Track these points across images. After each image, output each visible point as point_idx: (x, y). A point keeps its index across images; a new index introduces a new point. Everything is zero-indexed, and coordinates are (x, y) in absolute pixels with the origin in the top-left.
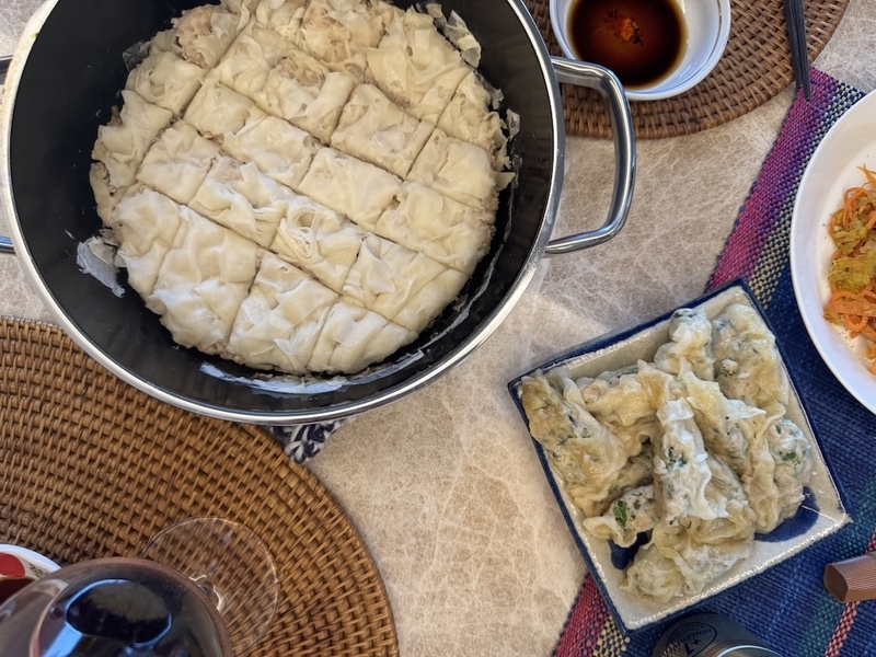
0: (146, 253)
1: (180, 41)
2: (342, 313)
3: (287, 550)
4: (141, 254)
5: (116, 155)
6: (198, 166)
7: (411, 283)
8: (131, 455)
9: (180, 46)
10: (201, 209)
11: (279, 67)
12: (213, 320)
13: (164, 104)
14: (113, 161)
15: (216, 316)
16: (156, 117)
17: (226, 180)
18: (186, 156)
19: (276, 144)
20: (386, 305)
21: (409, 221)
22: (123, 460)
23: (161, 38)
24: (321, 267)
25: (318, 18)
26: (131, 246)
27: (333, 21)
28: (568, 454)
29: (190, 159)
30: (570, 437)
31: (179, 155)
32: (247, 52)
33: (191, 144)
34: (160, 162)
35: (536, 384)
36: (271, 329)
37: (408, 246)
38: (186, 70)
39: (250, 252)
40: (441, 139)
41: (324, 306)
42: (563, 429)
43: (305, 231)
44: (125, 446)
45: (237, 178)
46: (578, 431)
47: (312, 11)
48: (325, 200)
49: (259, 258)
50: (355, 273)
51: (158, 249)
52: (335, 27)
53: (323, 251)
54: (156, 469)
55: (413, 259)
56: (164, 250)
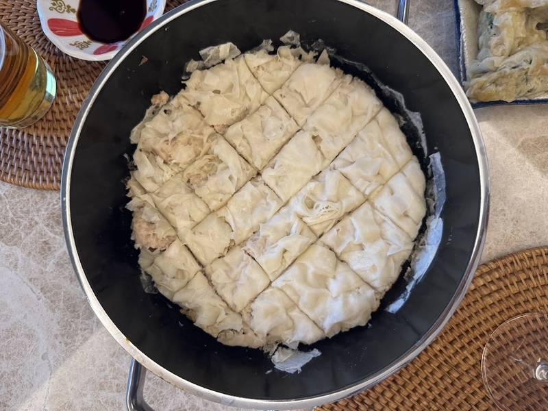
0: (294, 324)
1: (153, 247)
2: (384, 202)
3: (526, 301)
4: (293, 328)
5: (218, 321)
6: (246, 265)
7: (380, 146)
8: (423, 388)
9: (155, 249)
10: (278, 274)
11: (195, 186)
12: (358, 293)
13: (192, 275)
14: (222, 324)
15: (357, 290)
16: (199, 283)
17: (264, 248)
18: (236, 271)
19: (249, 206)
20: (389, 169)
21: (333, 134)
22: (424, 395)
23: (143, 261)
24: (345, 205)
25: (168, 148)
26: (286, 332)
27: (174, 139)
28: (535, 79)
29: (239, 269)
30: (526, 73)
31: (232, 276)
32: (176, 205)
33: (227, 265)
34: (234, 290)
35: (476, 87)
36: (380, 254)
37: (350, 140)
38: (174, 251)
39: (319, 250)
40: (283, 94)
41: (374, 213)
42: (519, 76)
43: (317, 207)
44: (414, 391)
45: (265, 240)
46: (525, 66)
47: (162, 151)
48: (298, 186)
49: (324, 245)
50: (358, 183)
51: (295, 314)
52: (180, 139)
53: (335, 200)
54: (439, 374)
55: (362, 140)
56: (297, 309)
